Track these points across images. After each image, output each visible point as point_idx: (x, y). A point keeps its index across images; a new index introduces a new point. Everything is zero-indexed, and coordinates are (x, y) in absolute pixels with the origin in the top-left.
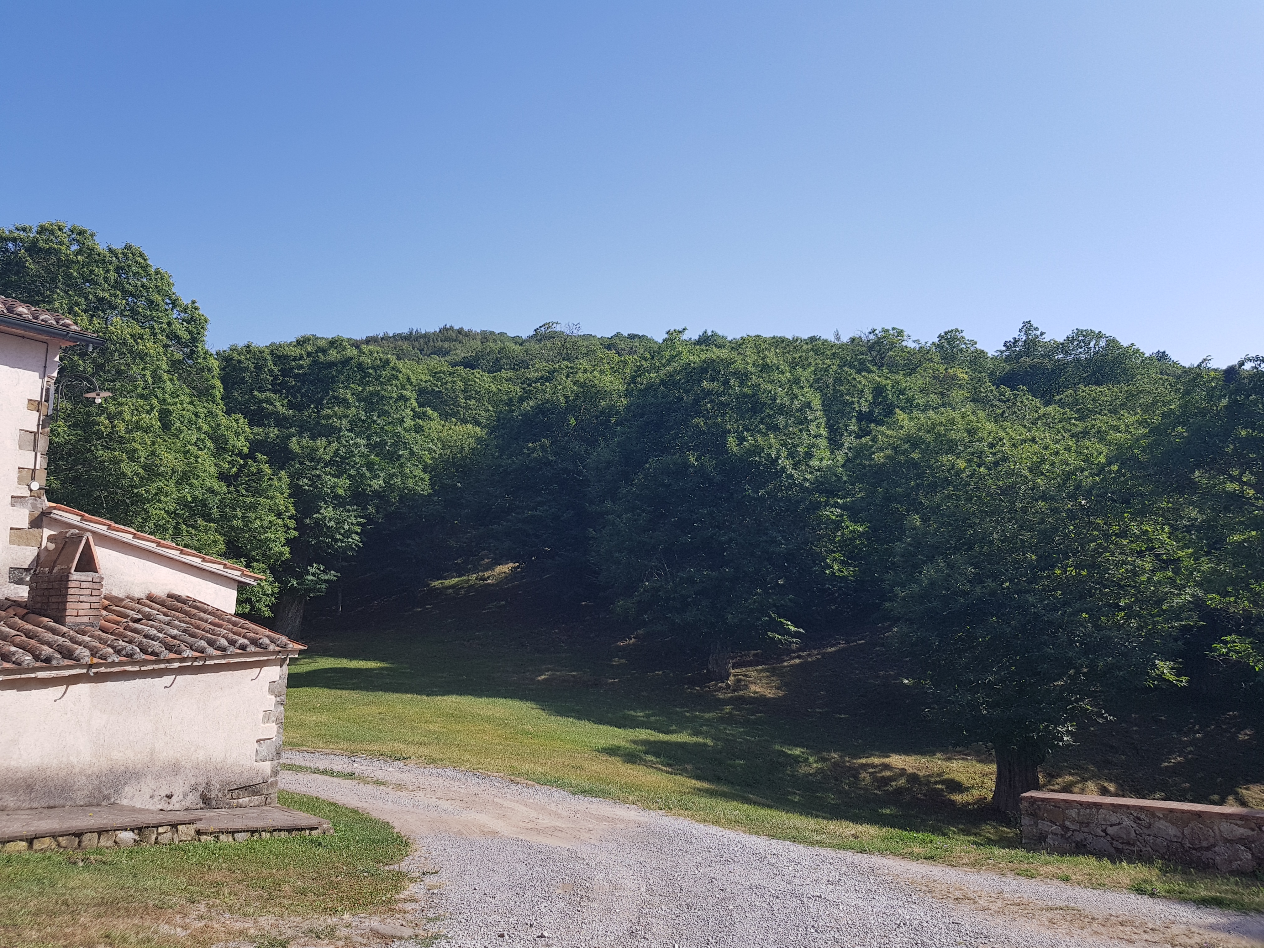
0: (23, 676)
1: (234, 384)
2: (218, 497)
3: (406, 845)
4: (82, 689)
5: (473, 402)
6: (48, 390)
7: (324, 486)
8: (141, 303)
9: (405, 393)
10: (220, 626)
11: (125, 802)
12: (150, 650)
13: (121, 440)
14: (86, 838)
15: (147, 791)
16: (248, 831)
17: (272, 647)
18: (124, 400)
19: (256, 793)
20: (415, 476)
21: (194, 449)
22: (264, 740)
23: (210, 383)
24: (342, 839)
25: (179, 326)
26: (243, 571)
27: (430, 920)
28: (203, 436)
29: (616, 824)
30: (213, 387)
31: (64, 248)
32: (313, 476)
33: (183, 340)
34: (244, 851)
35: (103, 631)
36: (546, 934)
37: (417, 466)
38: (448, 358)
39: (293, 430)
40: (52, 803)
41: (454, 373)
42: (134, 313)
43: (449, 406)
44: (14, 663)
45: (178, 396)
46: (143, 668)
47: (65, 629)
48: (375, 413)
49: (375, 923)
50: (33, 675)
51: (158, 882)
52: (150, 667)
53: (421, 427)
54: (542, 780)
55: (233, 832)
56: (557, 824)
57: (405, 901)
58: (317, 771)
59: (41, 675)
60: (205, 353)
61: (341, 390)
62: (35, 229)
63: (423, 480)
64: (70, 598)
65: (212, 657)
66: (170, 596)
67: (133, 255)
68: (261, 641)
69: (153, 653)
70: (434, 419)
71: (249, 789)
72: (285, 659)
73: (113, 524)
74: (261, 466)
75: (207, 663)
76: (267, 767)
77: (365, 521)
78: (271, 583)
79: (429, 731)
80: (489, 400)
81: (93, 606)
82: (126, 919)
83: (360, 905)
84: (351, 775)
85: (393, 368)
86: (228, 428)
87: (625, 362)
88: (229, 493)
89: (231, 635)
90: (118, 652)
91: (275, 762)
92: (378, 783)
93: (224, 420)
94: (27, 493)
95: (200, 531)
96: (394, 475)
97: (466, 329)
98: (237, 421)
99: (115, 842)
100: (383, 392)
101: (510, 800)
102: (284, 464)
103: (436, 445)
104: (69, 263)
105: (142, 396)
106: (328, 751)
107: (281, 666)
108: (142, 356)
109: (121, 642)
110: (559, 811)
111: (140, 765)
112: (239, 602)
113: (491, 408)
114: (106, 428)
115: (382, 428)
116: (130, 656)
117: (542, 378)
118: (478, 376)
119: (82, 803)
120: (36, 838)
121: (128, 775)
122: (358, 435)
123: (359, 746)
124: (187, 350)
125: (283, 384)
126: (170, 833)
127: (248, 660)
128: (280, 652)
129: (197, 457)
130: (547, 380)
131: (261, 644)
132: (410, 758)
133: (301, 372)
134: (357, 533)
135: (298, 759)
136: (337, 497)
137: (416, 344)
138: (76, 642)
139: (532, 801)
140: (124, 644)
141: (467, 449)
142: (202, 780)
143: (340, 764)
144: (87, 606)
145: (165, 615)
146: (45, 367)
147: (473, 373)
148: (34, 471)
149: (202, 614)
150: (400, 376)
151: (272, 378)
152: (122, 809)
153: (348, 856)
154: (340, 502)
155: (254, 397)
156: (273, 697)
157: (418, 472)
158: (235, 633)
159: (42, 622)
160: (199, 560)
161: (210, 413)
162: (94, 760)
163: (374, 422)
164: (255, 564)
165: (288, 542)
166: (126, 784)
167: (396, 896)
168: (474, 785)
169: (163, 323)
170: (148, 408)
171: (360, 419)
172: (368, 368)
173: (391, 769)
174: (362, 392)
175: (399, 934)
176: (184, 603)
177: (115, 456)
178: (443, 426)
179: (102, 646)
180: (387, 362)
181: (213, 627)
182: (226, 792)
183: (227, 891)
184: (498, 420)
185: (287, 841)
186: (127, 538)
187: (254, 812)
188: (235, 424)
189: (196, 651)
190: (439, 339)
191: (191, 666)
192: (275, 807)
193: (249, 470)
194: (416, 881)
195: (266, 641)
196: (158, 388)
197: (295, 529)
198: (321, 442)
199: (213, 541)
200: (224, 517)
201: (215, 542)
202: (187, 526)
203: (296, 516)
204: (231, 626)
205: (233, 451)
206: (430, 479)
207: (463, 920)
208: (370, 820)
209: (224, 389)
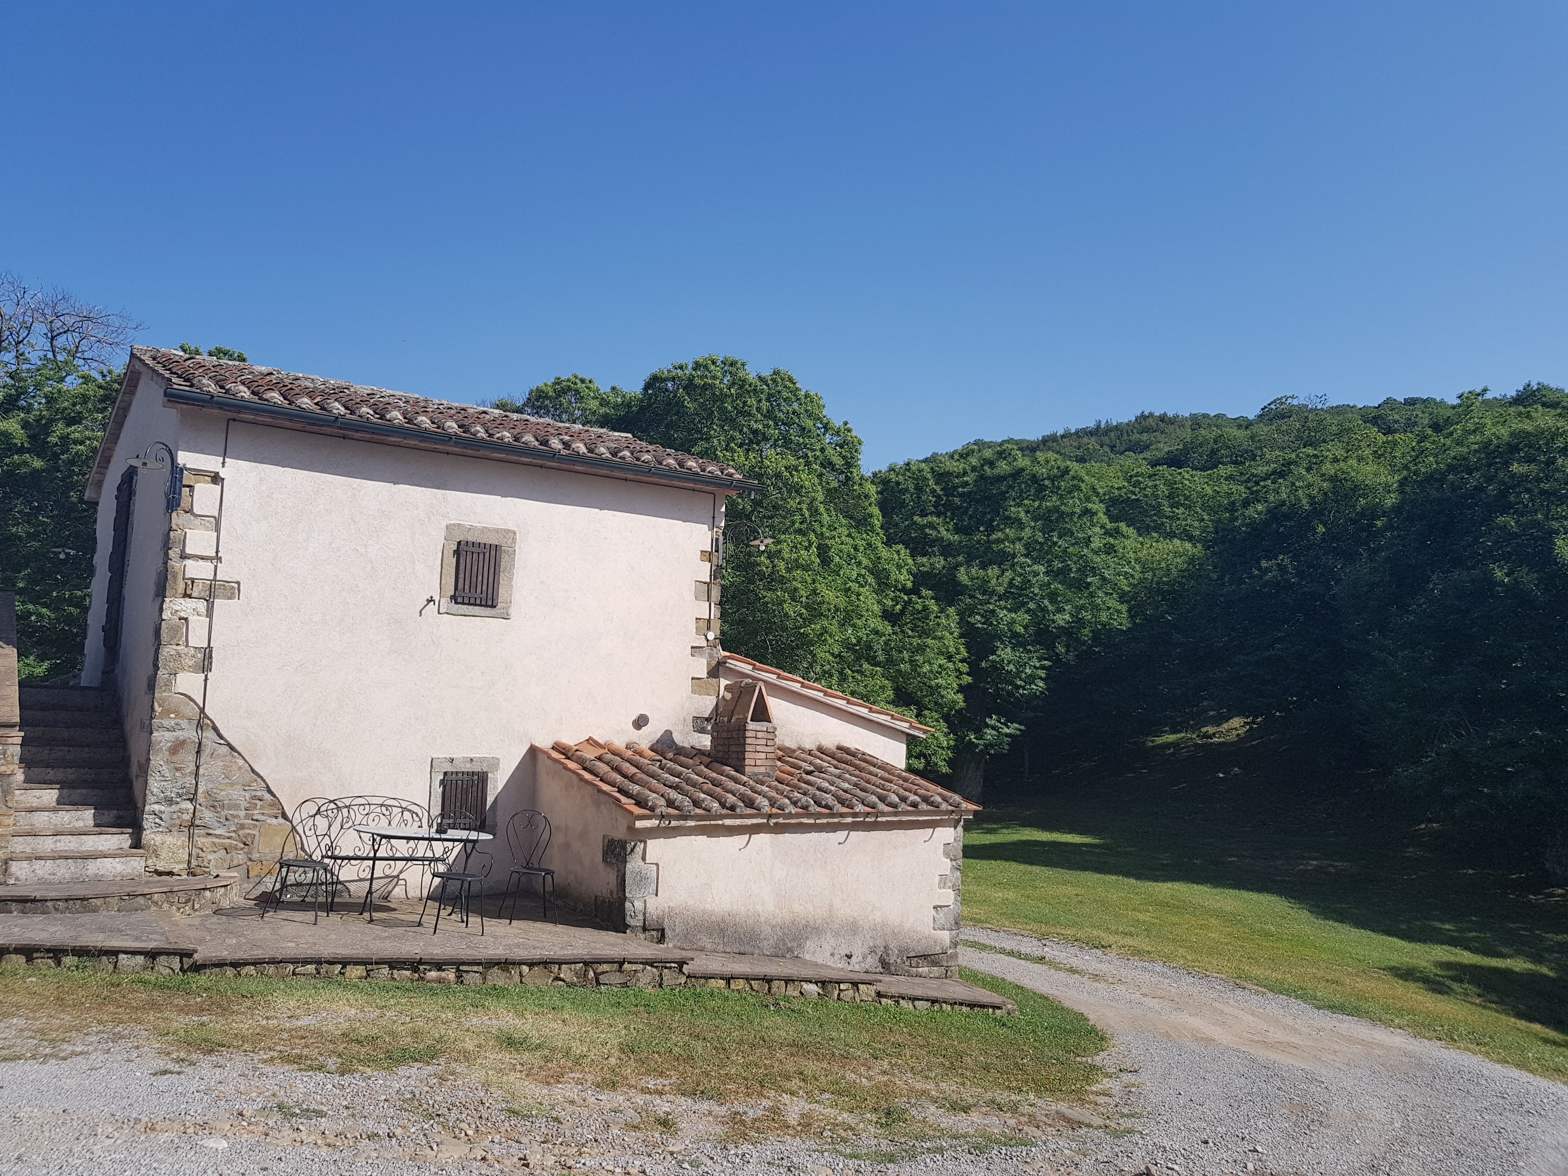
0: (712, 822)
1: (893, 508)
2: (883, 638)
3: (1102, 1039)
4: (762, 839)
5: (1181, 510)
6: (717, 539)
7: (999, 623)
8: (793, 431)
9: (1090, 506)
10: (891, 781)
11: (807, 957)
12: (823, 803)
13: (782, 580)
14: (776, 984)
15: (828, 949)
16: (927, 1000)
17: (944, 806)
18: (783, 537)
19: (935, 963)
20: (1109, 608)
21: (854, 586)
22: (941, 907)
23: (867, 511)
24: (1029, 1023)
25: (833, 452)
26: (911, 723)
27: (1123, 1116)
28: (863, 571)
29: (1373, 1049)
30: (871, 516)
31: (717, 382)
32: (986, 611)
33: (838, 467)
34: (924, 1019)
35: (779, 782)
36: (1259, 1149)
37: (1112, 594)
38: (1147, 454)
39: (960, 558)
40: (742, 950)
41: (1156, 475)
42: (787, 442)
43: (1150, 516)
44: (704, 809)
45: (836, 528)
46: (818, 821)
47: (745, 779)
48: (1055, 533)
49: (1063, 1107)
50: (720, 822)
51: (843, 1035)
52: (825, 821)
53: (1113, 546)
54: (1278, 989)
55: (914, 999)
56: (1293, 1040)
57: (1098, 1094)
58: (1003, 951)
59: (728, 822)
60: (861, 479)
61: (1013, 509)
62: (690, 366)
63: (1119, 612)
64: (748, 748)
65: (883, 814)
66: (840, 748)
67: (782, 379)
68: (932, 799)
69: (826, 807)
70: (1128, 537)
71: (928, 958)
72: (959, 821)
73: (782, 673)
74: (927, 603)
75: (879, 819)
76: (945, 936)
77: (1050, 663)
78: (946, 735)
79: (1138, 920)
80: (1204, 507)
81: (770, 756)
82: (815, 1062)
83: (1047, 1090)
84: (1041, 960)
85: (1074, 478)
86: (889, 561)
87: (1395, 443)
88: (893, 634)
89: (901, 791)
90: (795, 803)
91: (954, 932)
92: (1072, 971)
93: (884, 553)
94: (704, 643)
95: (866, 676)
96: (1082, 607)
97: (1170, 414)
98: (898, 552)
99: (801, 992)
100: (1062, 508)
101: (1234, 1007)
102: (953, 600)
103: (1133, 569)
104: (723, 397)
105: (800, 532)
106: (1015, 930)
107: (955, 828)
108: (797, 489)
109: (796, 794)
110: (1297, 1026)
111: (819, 921)
112: (909, 756)
113: (1206, 517)
114: (767, 568)
115: (1065, 551)
116: (805, 808)
117: (1273, 473)
118: (1187, 476)
119: (769, 953)
120: (732, 978)
121: (809, 929)
122: (1036, 561)
123: (1052, 929)
124: (842, 477)
125: (949, 506)
126: (851, 991)
127: (920, 819)
128: (953, 812)
129: (858, 595)
130: (1282, 475)
131: (933, 802)
132: (1110, 946)
133: (966, 490)
134: (1041, 678)
135: (982, 936)
136: (1015, 635)
137: (1106, 439)
138: (756, 792)
139: (1262, 1011)
140: (799, 795)
141: (1174, 572)
142: (880, 942)
143: (1029, 946)
144: (763, 756)
145: (836, 767)
146: (714, 518)
147: (1180, 474)
148: (709, 621)
149: (872, 768)
150: (1083, 486)
151: (934, 499)
152: (805, 962)
153: (1035, 1040)
154: (1018, 642)
155: (915, 523)
156: (948, 860)
157: (1112, 603)
158: (905, 790)
159: (724, 771)
160: (866, 711)
161: (869, 545)
162: (777, 911)
163: (1055, 543)
164: (926, 712)
165: (961, 689)
166: (807, 938)
167: (1087, 1087)
168: (1187, 984)
169: (816, 450)
170: (806, 544)
171: (1037, 541)
172: (1043, 480)
173: (1087, 957)
174: (1038, 508)
175: (1087, 1121)
176: (854, 756)
177: (778, 597)
178: (1142, 543)
179: (779, 797)
180: (1067, 471)
181: (883, 782)
182: (905, 958)
183: (908, 1053)
184: (1217, 532)
185: (969, 1017)
186: (796, 687)
187: (935, 983)
188: (896, 556)
189: (868, 806)
190: (1135, 431)
191: (864, 822)
192: (956, 981)
193: (914, 608)
194: (1111, 1077)
195: (938, 799)
196: (815, 521)
197: (968, 674)
198: (993, 571)
199: (881, 687)
200: (890, 662)
201: (883, 687)
202: (853, 672)
203: (969, 658)
204: (901, 782)
205: (896, 587)
206: (1129, 611)
207: (1162, 1122)
208: (1062, 1008)
209: (883, 517)
